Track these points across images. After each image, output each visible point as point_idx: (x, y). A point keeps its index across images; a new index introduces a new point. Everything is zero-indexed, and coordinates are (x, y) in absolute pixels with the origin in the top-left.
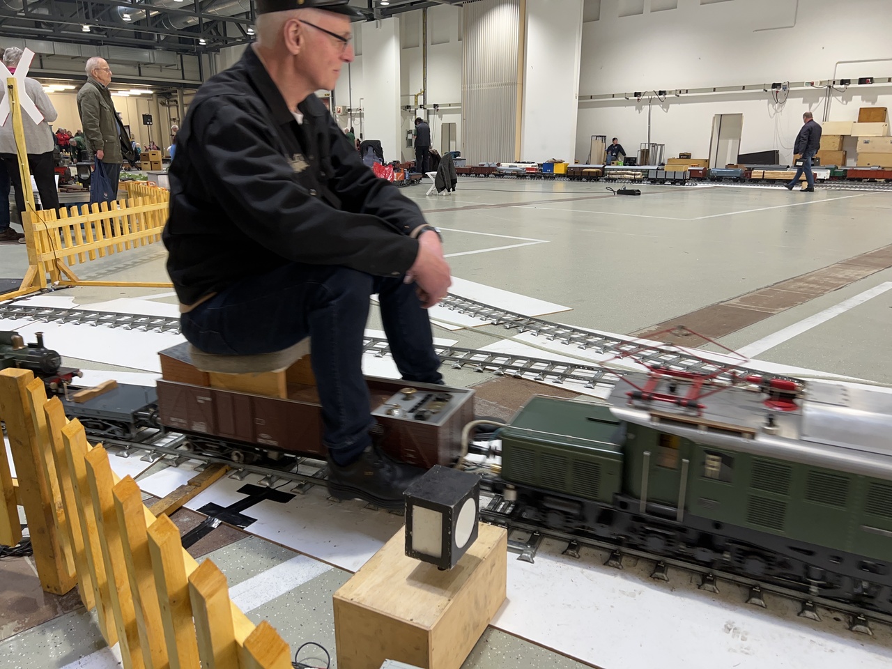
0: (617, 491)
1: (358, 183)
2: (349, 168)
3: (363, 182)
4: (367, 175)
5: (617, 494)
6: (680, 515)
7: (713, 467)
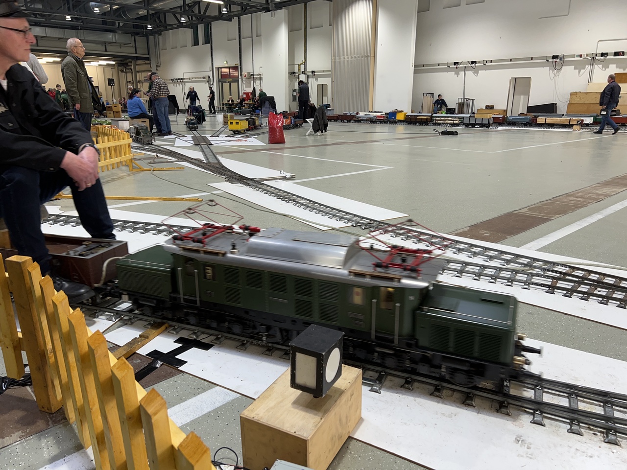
0: (171, 291)
1: (52, 120)
2: (46, 111)
3: (54, 120)
4: (59, 115)
5: (170, 293)
6: (198, 302)
7: (209, 273)
